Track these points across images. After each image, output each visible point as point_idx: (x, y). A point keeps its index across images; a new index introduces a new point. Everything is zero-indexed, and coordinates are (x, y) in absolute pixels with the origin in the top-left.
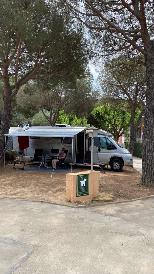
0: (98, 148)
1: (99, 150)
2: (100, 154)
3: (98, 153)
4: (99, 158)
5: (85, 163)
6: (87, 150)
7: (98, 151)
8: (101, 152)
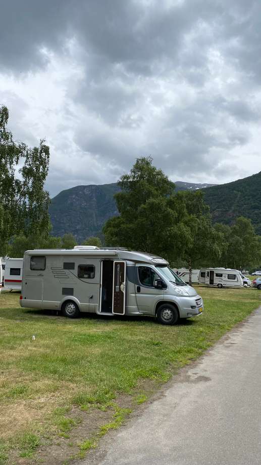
0: (137, 286)
1: (139, 290)
2: (139, 297)
3: (137, 295)
4: (138, 304)
5: (114, 312)
6: (117, 290)
7: (136, 292)
8: (142, 294)
